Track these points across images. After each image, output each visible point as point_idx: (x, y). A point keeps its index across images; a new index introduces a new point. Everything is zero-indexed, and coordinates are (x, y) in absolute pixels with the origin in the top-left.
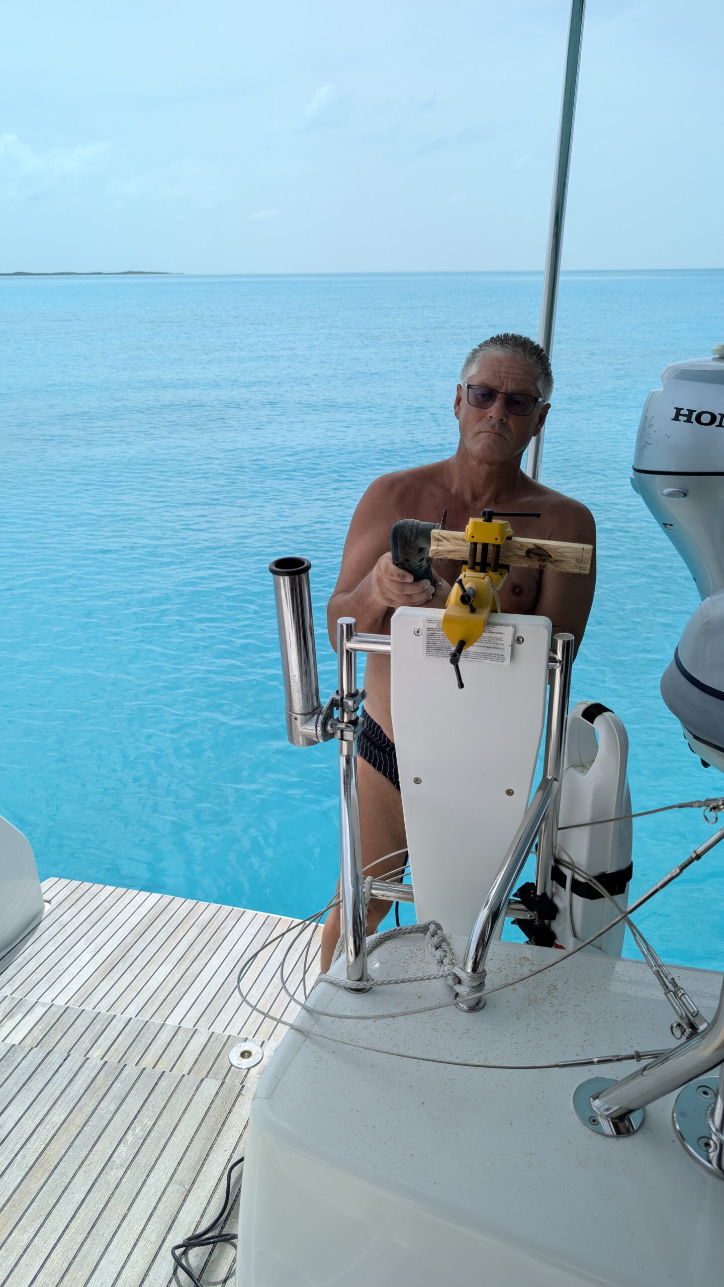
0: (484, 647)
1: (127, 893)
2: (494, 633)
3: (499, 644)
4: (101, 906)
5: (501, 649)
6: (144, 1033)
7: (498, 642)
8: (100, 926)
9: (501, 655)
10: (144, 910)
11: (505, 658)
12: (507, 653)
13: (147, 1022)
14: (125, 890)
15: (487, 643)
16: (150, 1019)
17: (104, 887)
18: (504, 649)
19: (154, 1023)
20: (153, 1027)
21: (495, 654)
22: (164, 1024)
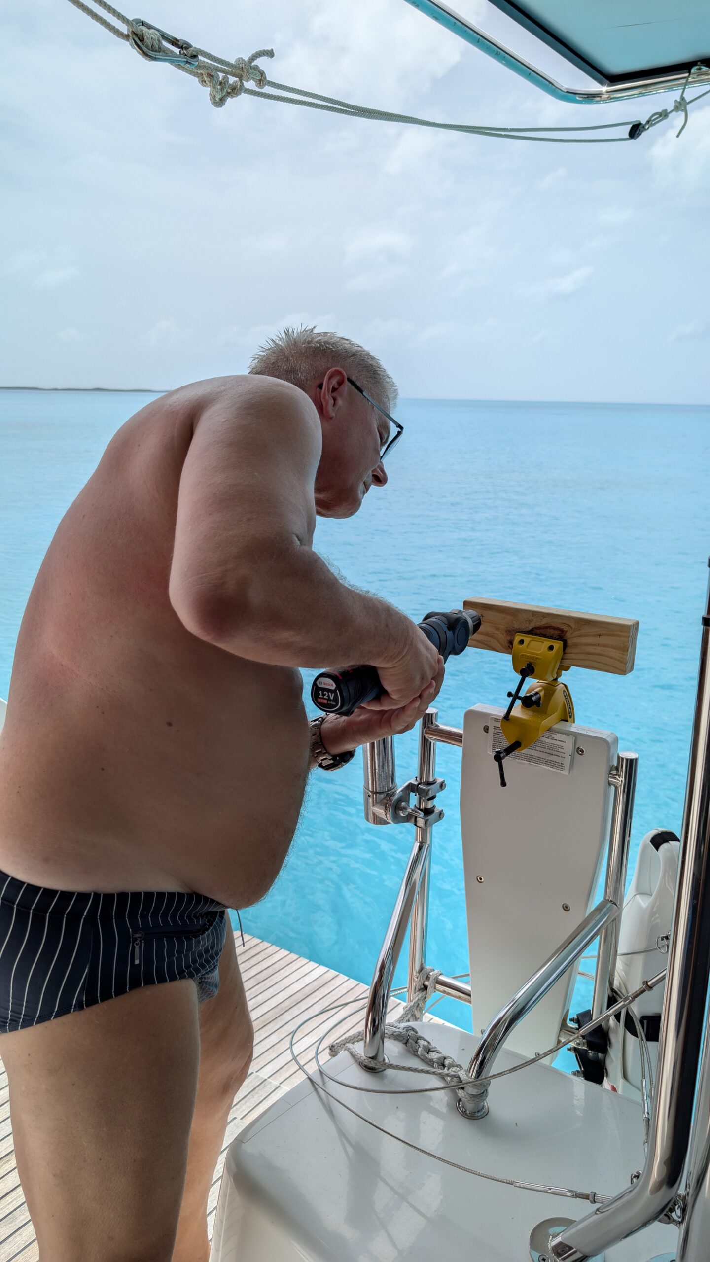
0: (546, 753)
1: (298, 960)
2: (556, 740)
3: (560, 752)
4: (272, 966)
5: (562, 757)
6: (259, 1090)
7: (560, 750)
8: (265, 985)
9: (561, 764)
10: (308, 980)
11: (564, 767)
12: (567, 761)
13: (266, 1080)
14: (297, 956)
15: (550, 749)
16: (269, 1078)
17: (280, 950)
18: (564, 758)
19: (271, 1083)
20: (269, 1086)
21: (555, 762)
22: (279, 1086)
